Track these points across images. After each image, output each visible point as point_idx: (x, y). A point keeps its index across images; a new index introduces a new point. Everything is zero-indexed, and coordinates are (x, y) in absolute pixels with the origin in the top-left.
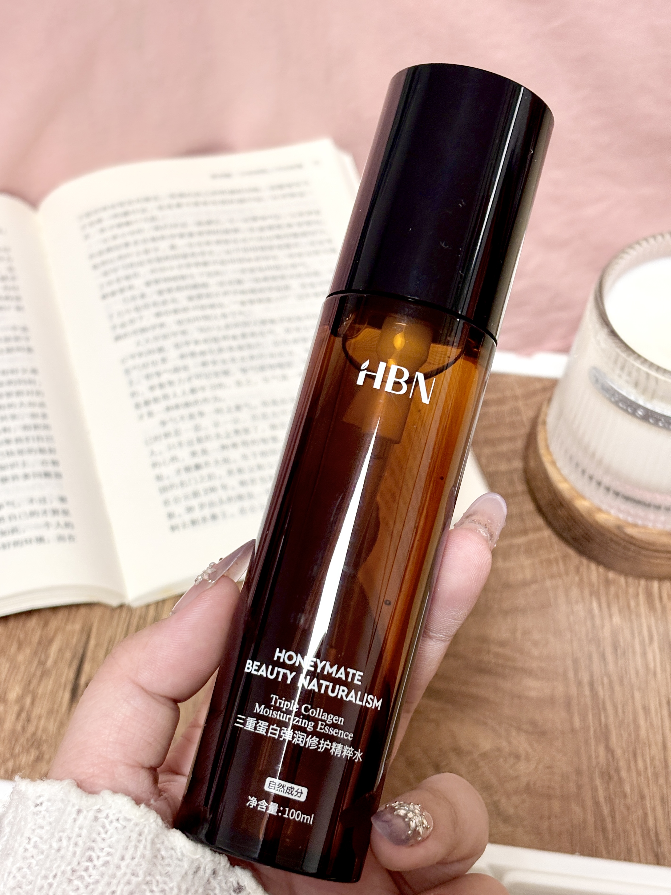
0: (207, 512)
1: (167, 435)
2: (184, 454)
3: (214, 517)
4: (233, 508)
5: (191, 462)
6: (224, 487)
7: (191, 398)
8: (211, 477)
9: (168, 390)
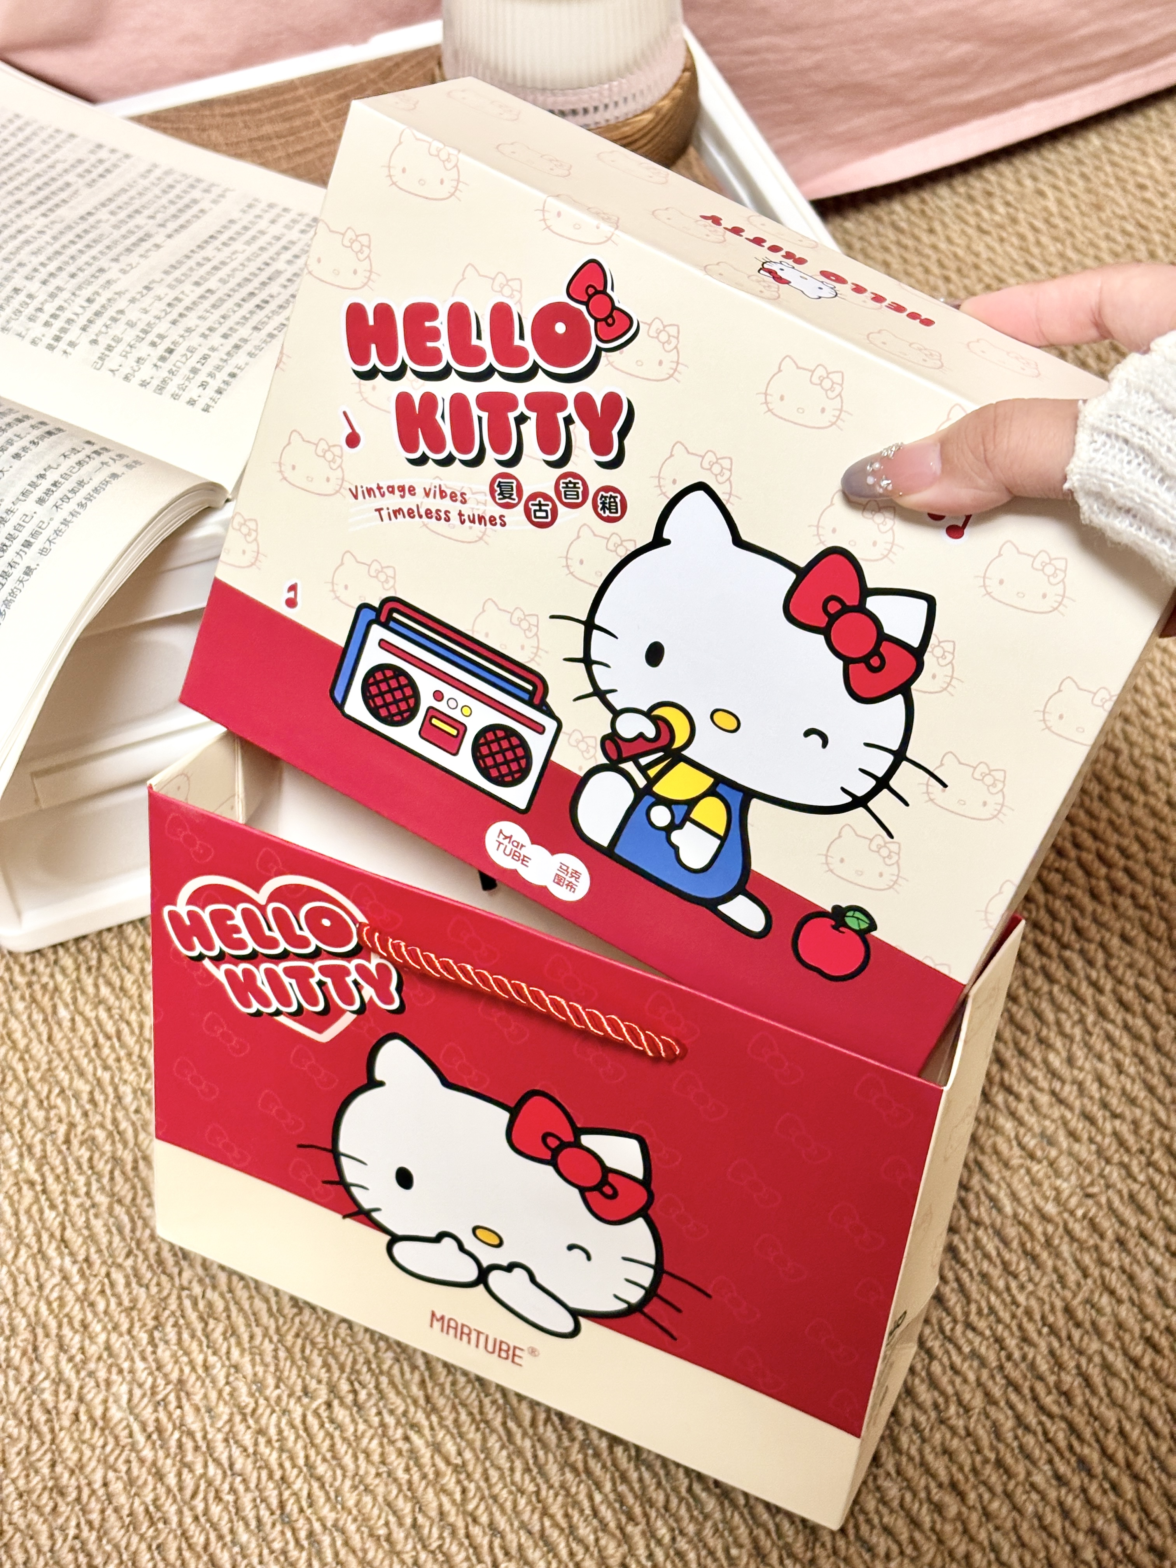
0: (222, 376)
1: (109, 348)
2: (143, 349)
3: (233, 375)
4: (241, 358)
5: (161, 350)
6: (213, 349)
7: (96, 307)
8: (192, 350)
9: (67, 315)
